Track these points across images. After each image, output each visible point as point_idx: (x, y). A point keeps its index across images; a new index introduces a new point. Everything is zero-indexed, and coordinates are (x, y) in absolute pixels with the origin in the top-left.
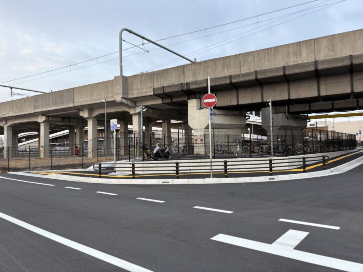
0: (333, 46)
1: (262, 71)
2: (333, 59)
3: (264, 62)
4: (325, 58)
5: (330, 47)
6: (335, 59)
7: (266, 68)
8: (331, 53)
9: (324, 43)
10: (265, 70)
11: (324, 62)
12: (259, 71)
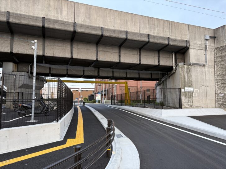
0: (89, 15)
1: (17, 14)
2: (88, 26)
3: (21, 6)
4: (83, 23)
5: (87, 14)
6: (90, 26)
7: (23, 13)
8: (88, 21)
9: (83, 10)
10: (21, 15)
11: (82, 26)
12: (13, 13)
